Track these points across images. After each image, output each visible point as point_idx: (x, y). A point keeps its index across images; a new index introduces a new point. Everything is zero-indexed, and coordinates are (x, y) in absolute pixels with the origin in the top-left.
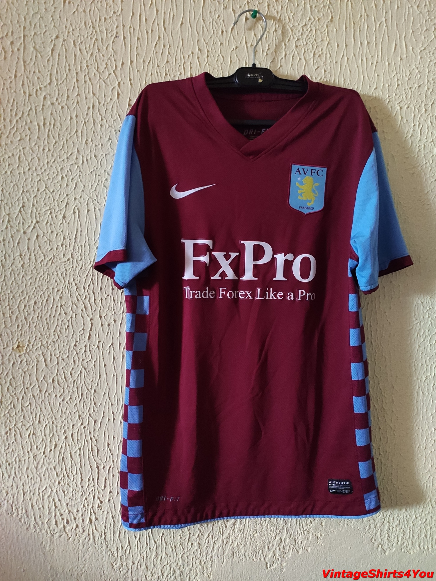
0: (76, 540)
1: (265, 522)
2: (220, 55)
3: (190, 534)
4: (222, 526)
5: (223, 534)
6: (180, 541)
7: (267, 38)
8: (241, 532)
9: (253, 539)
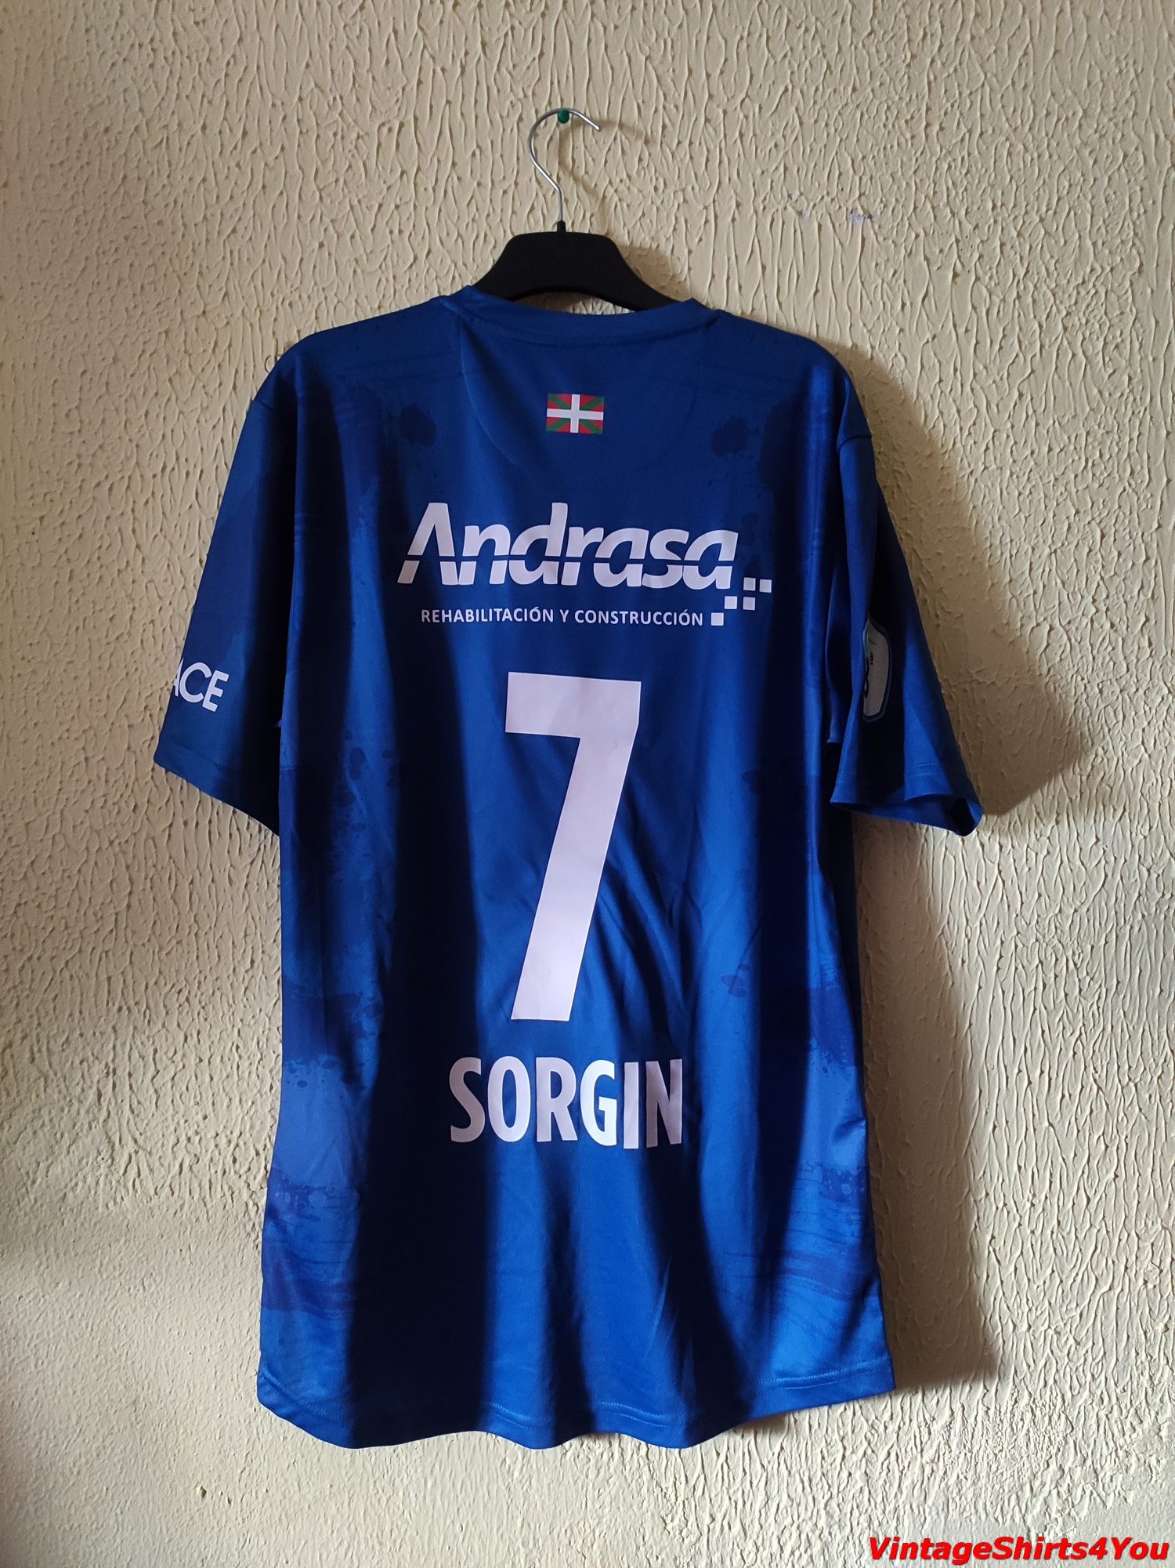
0: (581, 1456)
1: (1021, 1423)
2: (899, 355)
3: (845, 1448)
4: (920, 1432)
5: (922, 1450)
6: (822, 1467)
7: (1001, 313)
8: (965, 1447)
9: (994, 1468)
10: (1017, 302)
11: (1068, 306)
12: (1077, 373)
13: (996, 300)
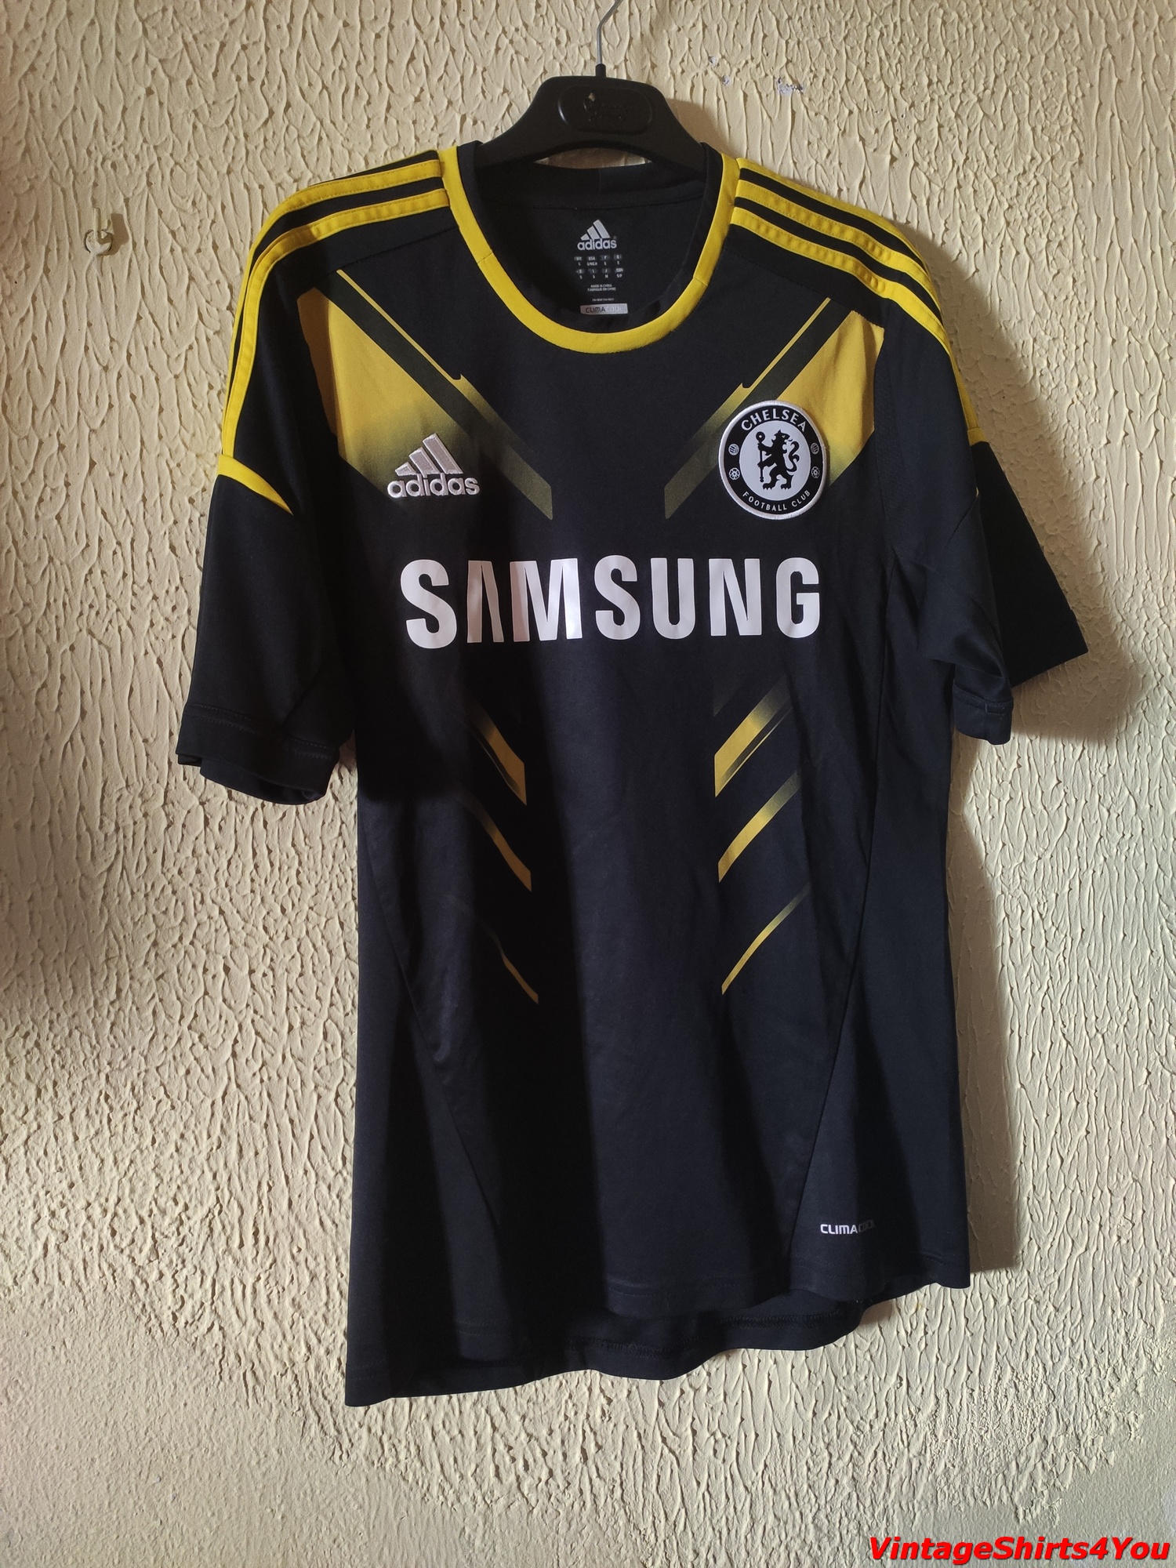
10: (957, 191)
11: (1009, 198)
12: (1021, 272)
13: (937, 189)
